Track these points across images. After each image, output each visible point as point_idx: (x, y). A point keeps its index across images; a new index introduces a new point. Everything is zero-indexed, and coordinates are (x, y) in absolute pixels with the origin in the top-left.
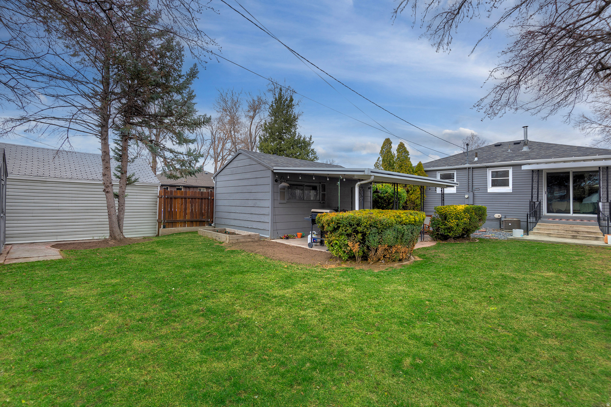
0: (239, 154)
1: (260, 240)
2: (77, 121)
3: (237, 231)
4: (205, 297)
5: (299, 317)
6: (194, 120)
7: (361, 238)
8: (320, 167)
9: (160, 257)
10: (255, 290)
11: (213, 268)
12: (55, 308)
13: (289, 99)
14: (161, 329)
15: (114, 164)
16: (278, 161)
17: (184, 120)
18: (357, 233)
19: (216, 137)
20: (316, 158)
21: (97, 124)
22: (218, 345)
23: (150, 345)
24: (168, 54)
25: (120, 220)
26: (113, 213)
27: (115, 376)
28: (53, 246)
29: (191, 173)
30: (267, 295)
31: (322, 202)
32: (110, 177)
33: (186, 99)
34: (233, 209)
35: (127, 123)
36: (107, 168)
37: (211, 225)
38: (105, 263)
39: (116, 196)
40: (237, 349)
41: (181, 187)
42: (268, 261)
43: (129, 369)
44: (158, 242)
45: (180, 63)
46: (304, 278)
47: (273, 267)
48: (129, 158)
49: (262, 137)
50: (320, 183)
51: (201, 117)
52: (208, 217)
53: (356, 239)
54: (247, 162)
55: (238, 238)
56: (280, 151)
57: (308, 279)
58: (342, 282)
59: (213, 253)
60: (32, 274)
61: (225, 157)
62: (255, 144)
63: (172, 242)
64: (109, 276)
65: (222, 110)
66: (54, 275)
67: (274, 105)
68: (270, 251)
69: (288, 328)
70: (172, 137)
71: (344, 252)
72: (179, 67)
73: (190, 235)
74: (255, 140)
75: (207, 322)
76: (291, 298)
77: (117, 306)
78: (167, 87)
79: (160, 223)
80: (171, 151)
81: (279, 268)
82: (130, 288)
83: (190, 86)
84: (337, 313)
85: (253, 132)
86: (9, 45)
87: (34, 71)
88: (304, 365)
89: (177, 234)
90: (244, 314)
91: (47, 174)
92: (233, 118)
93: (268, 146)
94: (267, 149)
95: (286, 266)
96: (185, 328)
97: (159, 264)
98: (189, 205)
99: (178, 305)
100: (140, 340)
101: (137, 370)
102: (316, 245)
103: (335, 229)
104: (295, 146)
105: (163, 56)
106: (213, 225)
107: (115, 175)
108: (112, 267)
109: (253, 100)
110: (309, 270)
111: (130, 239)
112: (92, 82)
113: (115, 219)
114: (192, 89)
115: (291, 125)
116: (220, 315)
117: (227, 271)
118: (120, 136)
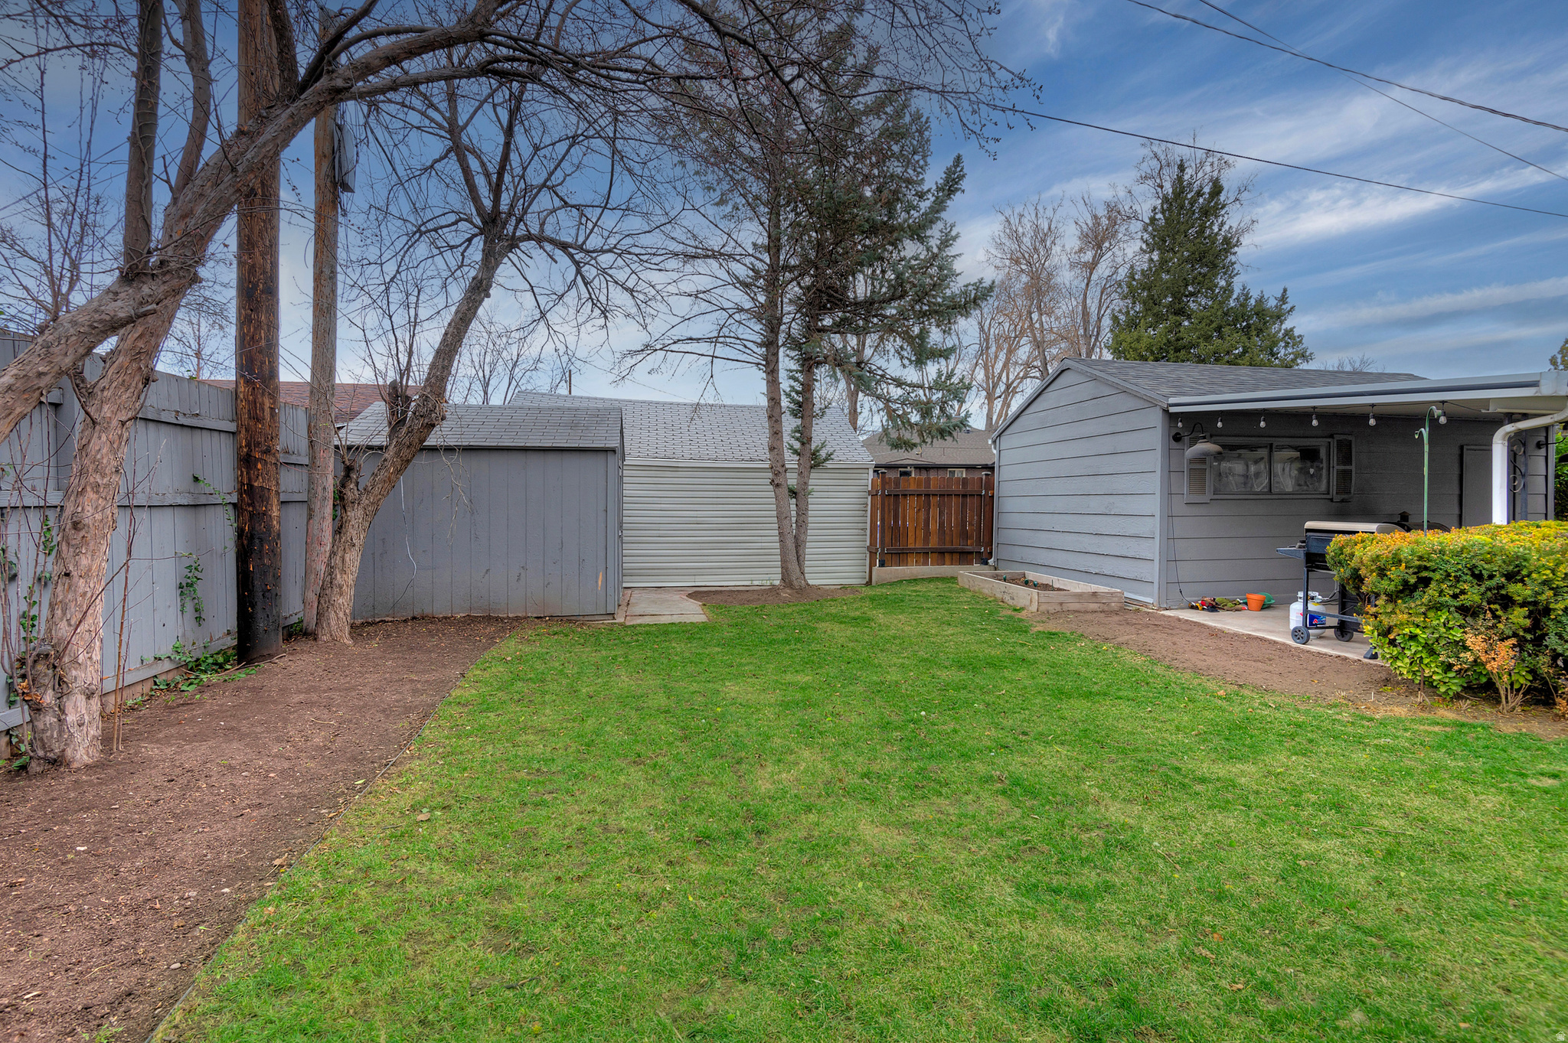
0: (1063, 371)
1: (1126, 610)
2: (728, 340)
3: (1058, 582)
4: (1002, 747)
5: (1296, 857)
6: (953, 297)
7: (1528, 622)
8: (1327, 384)
9: (882, 634)
10: (1136, 750)
11: (1006, 673)
12: (712, 722)
13: (1207, 190)
14: (913, 806)
15: (789, 423)
16: (1179, 379)
17: (929, 304)
18: (1507, 602)
19: (992, 336)
20: (1304, 356)
21: (759, 341)
22: (1057, 881)
23: (894, 840)
24: (896, 148)
25: (799, 544)
26: (787, 530)
27: (837, 894)
28: (690, 596)
29: (943, 433)
30: (1177, 770)
31: (1337, 498)
32: (781, 454)
33: (935, 250)
34: (1046, 522)
35: (813, 330)
36: (776, 433)
37: (987, 564)
38: (781, 636)
39: (793, 493)
40: (1110, 906)
41: (909, 469)
42: (1159, 670)
43: (860, 885)
44: (872, 599)
45: (922, 163)
46: (1292, 737)
47: (1178, 690)
48: (816, 408)
49: (1122, 317)
50: (1331, 436)
51: (970, 288)
52: (979, 543)
53: (1500, 626)
54: (1088, 390)
55: (1061, 600)
56: (1177, 350)
57: (1311, 741)
58: (1446, 769)
59: (1000, 636)
60: (667, 647)
61: (1015, 385)
62: (1096, 339)
63: (902, 601)
64: (790, 666)
65: (1007, 262)
66: (699, 654)
67: (1159, 216)
68: (1161, 643)
69: (1264, 881)
70: (902, 347)
71: (1449, 667)
72: (919, 173)
73: (940, 585)
74: (1099, 328)
75: (1018, 813)
76: (1257, 793)
77: (817, 735)
78: (892, 230)
79: (872, 554)
80: (899, 383)
81: (1200, 696)
82: (834, 698)
83: (943, 215)
84: (1446, 873)
85: (1093, 307)
86: (627, 209)
87: (664, 251)
88: (1342, 1011)
89: (909, 581)
90: (1116, 812)
91: (678, 453)
92: (1039, 278)
93: (1138, 340)
94: (1135, 350)
95: (1221, 693)
96: (966, 816)
97: (882, 651)
98: (934, 512)
99: (940, 755)
100: (872, 821)
101: (880, 893)
102: (1320, 637)
103: (1407, 590)
104: (1226, 330)
105: (884, 157)
106: (991, 562)
107: (791, 447)
108: (793, 647)
109: (1095, 217)
110: (1307, 713)
111: (818, 588)
112: (751, 251)
113: (790, 543)
114: (950, 221)
115: (1215, 266)
116: (1049, 802)
117: (1046, 687)
118: (798, 360)
